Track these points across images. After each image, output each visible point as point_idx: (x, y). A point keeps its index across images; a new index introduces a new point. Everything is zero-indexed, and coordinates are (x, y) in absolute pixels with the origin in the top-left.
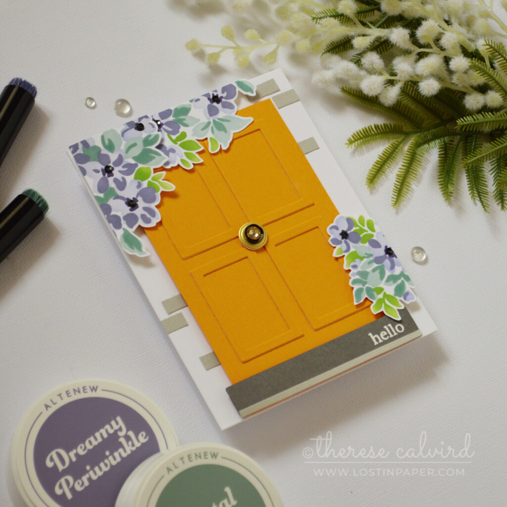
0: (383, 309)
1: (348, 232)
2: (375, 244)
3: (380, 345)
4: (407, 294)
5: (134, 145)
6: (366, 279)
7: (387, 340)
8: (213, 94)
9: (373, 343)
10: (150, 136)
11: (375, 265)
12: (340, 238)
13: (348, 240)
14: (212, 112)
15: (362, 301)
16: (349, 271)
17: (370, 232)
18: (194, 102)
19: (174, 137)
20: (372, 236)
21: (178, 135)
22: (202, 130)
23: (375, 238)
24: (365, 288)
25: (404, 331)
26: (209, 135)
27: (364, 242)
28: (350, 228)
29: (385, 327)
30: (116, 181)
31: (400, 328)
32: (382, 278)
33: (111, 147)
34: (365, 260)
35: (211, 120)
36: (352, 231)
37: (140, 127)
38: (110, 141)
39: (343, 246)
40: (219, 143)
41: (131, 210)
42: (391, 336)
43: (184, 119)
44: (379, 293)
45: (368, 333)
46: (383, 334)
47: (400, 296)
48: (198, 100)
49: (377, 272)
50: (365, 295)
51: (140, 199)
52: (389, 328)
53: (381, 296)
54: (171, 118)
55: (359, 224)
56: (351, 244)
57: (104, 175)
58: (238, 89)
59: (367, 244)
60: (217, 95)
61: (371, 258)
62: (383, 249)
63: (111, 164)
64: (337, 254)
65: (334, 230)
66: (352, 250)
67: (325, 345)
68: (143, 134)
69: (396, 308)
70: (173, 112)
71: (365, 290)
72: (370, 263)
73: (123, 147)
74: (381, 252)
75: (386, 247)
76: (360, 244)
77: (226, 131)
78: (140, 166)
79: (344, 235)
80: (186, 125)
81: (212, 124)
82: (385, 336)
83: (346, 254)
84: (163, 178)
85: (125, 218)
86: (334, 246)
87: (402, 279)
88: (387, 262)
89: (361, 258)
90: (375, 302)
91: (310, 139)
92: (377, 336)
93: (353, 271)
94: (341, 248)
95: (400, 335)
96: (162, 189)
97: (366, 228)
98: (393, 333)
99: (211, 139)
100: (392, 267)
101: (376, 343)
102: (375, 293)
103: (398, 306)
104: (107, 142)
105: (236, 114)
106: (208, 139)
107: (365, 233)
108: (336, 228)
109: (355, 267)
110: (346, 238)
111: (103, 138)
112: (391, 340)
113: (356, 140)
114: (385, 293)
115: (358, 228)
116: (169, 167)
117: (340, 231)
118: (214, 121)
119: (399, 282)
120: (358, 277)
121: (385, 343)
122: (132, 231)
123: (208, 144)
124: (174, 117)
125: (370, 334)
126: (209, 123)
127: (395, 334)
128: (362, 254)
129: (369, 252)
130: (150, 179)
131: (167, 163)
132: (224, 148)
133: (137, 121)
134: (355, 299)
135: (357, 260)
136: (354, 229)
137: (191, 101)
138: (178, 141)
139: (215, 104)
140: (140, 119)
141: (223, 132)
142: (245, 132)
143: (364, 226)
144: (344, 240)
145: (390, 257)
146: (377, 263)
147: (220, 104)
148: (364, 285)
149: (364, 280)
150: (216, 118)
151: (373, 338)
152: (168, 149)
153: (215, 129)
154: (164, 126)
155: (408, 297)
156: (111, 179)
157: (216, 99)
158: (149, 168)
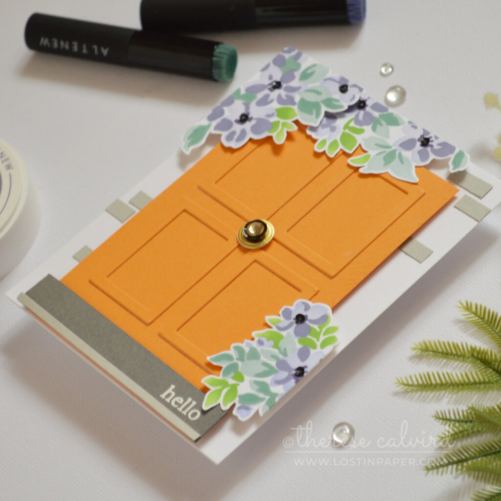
0: (213, 389)
1: (307, 322)
2: (304, 354)
3: (163, 401)
4: (248, 409)
5: (318, 93)
6: (248, 359)
7: (173, 407)
8: (431, 137)
9: (162, 393)
10: (337, 101)
11: (273, 363)
12: (294, 316)
13: (295, 325)
14: (407, 145)
15: (215, 363)
16: (253, 339)
17: (318, 344)
18: (411, 125)
19: (352, 124)
20: (315, 347)
21: (357, 127)
22: (377, 145)
23: (312, 351)
24: (235, 361)
25: (193, 421)
26: (372, 153)
27: (300, 342)
28: (314, 322)
29: (190, 400)
30: (267, 96)
31: (194, 415)
32: (259, 375)
33: (305, 76)
34: (276, 351)
35: (394, 148)
36: (312, 325)
37: (344, 89)
38: (313, 73)
39: (284, 323)
40: (366, 164)
41: (237, 121)
42: (180, 409)
43: (381, 125)
44: (233, 378)
45: (173, 384)
46: (180, 400)
47: (240, 402)
48: (415, 127)
49: (264, 368)
50: (224, 365)
51: (253, 122)
52: (191, 403)
53: (231, 381)
54: (376, 114)
55: (324, 330)
56: (291, 331)
57: (270, 84)
58: (452, 157)
59: (299, 346)
60: (432, 141)
61: (281, 357)
62: (302, 365)
63: (284, 85)
64: (270, 320)
65: (303, 307)
66: (284, 333)
67: (140, 347)
68: (338, 95)
69: (221, 401)
70: (385, 113)
71: (231, 362)
72: (274, 357)
73: (310, 86)
74: (296, 363)
75: (306, 367)
76: (296, 340)
77: (385, 165)
78: (295, 108)
79: (300, 319)
80: (374, 129)
81: (388, 150)
82: (176, 403)
83: (274, 329)
84: (289, 130)
85: (225, 120)
86: (280, 313)
87: (267, 398)
88: (284, 374)
89: (276, 346)
90: (221, 377)
91: (427, 249)
92: (173, 394)
93: (254, 344)
94: (280, 321)
95: (185, 418)
96: (274, 135)
97: (322, 338)
98: (184, 409)
99: (369, 156)
100: (278, 382)
101: (163, 396)
102: (232, 374)
103: (223, 403)
104: (309, 71)
105: (416, 167)
106: (367, 154)
107: (315, 340)
108: (307, 307)
109: (261, 343)
110: (297, 322)
111: (314, 66)
112: (174, 411)
113: (476, 314)
114: (238, 385)
115: (318, 330)
116: (309, 132)
117: (304, 313)
118: (395, 151)
119: (261, 395)
120: (247, 350)
121: (168, 406)
122: (212, 130)
123: (360, 154)
124: (380, 115)
125: (173, 387)
126: (389, 147)
127: (185, 413)
128: (282, 344)
129: (289, 352)
130: (282, 121)
131: (313, 129)
132: (361, 171)
133: (350, 84)
134: (214, 356)
135: (271, 343)
136: (316, 327)
137: (410, 122)
138: (349, 129)
139: (419, 144)
140: (355, 86)
141: (383, 162)
142: (395, 182)
143: (324, 334)
144: (294, 321)
145: (293, 375)
146: (277, 364)
147: (422, 148)
148: (237, 359)
149: (245, 358)
150: (400, 150)
151: (170, 391)
152: (333, 125)
153: (383, 155)
154: (362, 112)
155: (244, 411)
156: (266, 91)
157: (425, 142)
158: (296, 115)
